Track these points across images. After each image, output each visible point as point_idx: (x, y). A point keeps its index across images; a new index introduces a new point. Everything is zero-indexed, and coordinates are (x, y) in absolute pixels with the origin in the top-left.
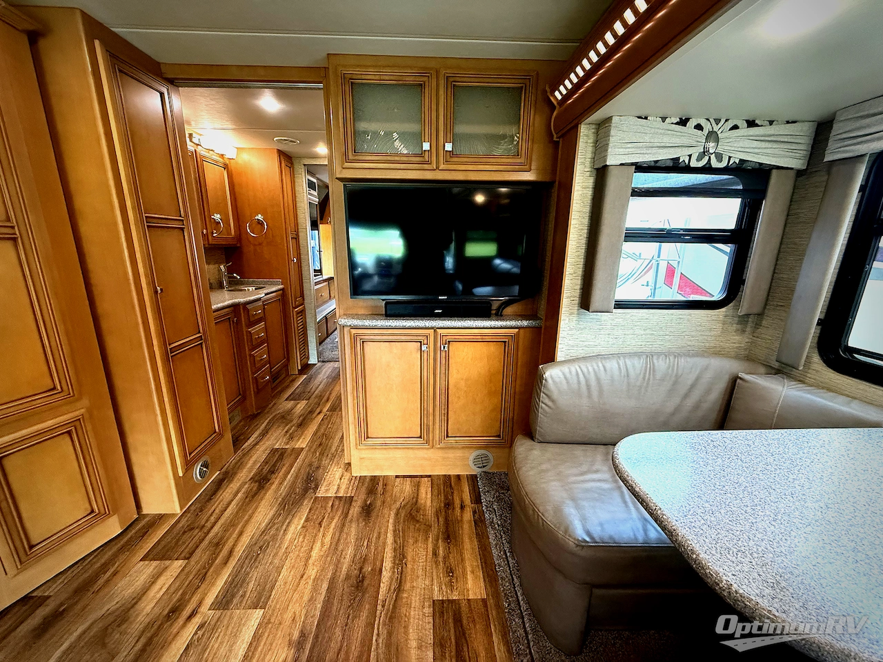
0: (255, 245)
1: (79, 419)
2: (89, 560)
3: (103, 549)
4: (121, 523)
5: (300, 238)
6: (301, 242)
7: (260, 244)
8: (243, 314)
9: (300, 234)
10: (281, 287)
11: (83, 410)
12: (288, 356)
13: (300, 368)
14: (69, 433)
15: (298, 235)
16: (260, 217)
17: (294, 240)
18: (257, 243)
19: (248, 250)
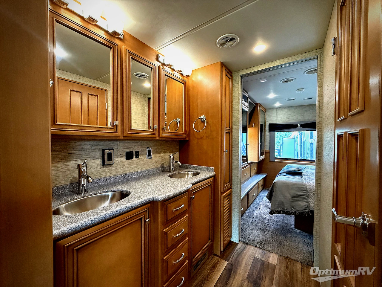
0: (198, 139)
5: (233, 133)
6: (233, 136)
7: (202, 138)
8: (160, 212)
9: (233, 130)
10: (213, 174)
12: (213, 237)
13: (222, 250)
15: (231, 131)
16: (203, 117)
17: (228, 135)
18: (199, 137)
19: (194, 142)
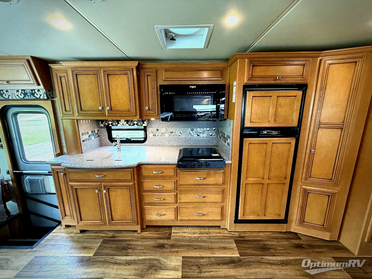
1: (334, 193)
2: (315, 239)
3: (320, 240)
4: (330, 237)
11: (337, 191)
14: (329, 196)
